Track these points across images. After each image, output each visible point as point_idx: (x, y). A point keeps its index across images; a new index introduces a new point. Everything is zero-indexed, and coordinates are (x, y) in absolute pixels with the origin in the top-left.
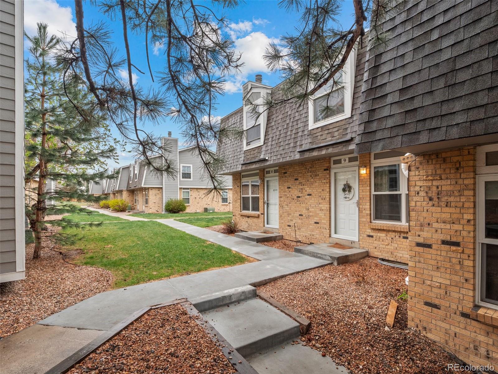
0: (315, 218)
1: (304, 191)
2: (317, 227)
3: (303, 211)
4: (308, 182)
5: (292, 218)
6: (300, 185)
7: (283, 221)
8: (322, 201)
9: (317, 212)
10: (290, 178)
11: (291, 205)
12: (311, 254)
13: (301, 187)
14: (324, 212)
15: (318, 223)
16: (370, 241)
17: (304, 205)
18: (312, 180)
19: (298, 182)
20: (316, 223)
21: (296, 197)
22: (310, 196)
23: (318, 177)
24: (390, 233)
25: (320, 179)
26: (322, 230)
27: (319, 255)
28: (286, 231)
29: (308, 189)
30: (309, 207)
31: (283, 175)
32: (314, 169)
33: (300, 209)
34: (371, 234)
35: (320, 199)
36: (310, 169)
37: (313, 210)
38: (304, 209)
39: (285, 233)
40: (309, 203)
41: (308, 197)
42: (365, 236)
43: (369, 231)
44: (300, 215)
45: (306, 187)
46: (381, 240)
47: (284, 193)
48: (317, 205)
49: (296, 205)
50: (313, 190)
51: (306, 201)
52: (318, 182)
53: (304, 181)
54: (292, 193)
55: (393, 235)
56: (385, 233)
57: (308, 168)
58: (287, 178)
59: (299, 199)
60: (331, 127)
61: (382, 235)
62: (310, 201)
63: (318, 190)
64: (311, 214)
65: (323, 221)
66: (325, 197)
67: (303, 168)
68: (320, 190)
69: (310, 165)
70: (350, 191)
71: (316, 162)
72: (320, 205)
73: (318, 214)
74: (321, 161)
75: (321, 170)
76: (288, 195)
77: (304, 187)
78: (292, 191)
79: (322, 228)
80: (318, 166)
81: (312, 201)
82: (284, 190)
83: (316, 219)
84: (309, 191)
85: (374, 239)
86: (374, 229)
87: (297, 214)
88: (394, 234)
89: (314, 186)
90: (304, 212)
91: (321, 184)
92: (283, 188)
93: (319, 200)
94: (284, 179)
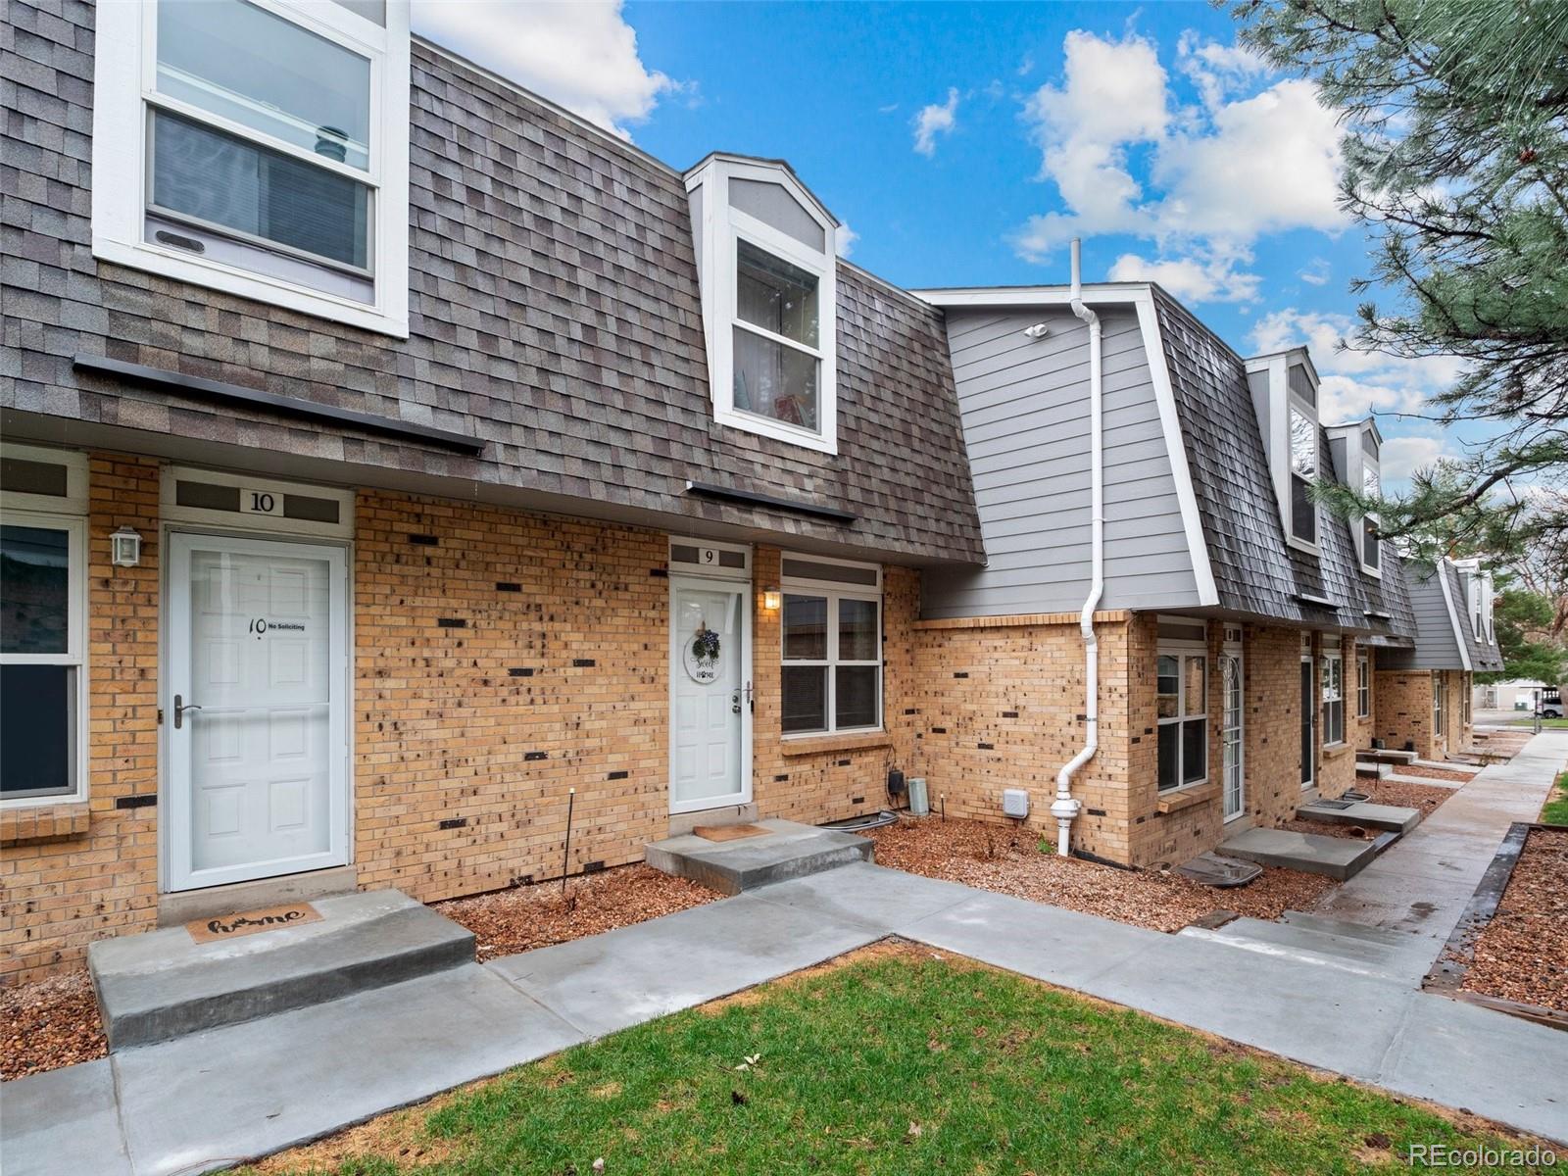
0: (612, 758)
1: (553, 646)
2: (619, 792)
3: (550, 736)
4: (576, 610)
5: (476, 781)
6: (533, 615)
7: (400, 810)
8: (642, 688)
9: (621, 732)
10: (460, 573)
11: (465, 712)
12: (804, 866)
13: (537, 627)
14: (649, 729)
15: (624, 775)
16: (782, 792)
17: (556, 708)
18: (599, 603)
19: (516, 602)
20: (613, 776)
21: (505, 672)
22: (589, 670)
23: (628, 596)
24: (819, 759)
25: (633, 604)
26: (642, 797)
27: (829, 859)
28: (427, 858)
29: (579, 636)
30: (584, 717)
31: (405, 550)
32: (608, 560)
33: (527, 729)
34: (784, 772)
35: (637, 680)
36: (588, 557)
37: (604, 724)
38: (557, 726)
39: (417, 870)
40: (579, 699)
41: (579, 670)
42: (771, 779)
43: (780, 763)
44: (529, 757)
45: (568, 627)
46: (803, 782)
47: (410, 652)
48: (620, 705)
49: (501, 710)
50: (604, 646)
51: (565, 690)
52: (626, 613)
53: (558, 600)
54: (473, 654)
55: (822, 762)
56: (810, 761)
57: (578, 547)
58: (435, 572)
59: (524, 680)
60: (787, 453)
61: (805, 768)
62: (588, 690)
63: (625, 646)
64: (590, 743)
65: (643, 764)
66: (652, 671)
67: (551, 544)
68: (635, 647)
69: (590, 541)
70: (714, 654)
71: (619, 534)
72: (633, 705)
73: (625, 739)
74: (641, 537)
75: (640, 571)
76: (449, 663)
77: (557, 626)
78: (474, 643)
79: (641, 789)
80: (625, 553)
81: (595, 690)
82: (412, 633)
83: (616, 762)
84: (581, 646)
85: (790, 782)
86: (788, 758)
87: (515, 753)
88: (825, 759)
89: (606, 629)
90: (555, 740)
91: (640, 621)
92: (403, 621)
93: (627, 685)
94: (410, 570)
